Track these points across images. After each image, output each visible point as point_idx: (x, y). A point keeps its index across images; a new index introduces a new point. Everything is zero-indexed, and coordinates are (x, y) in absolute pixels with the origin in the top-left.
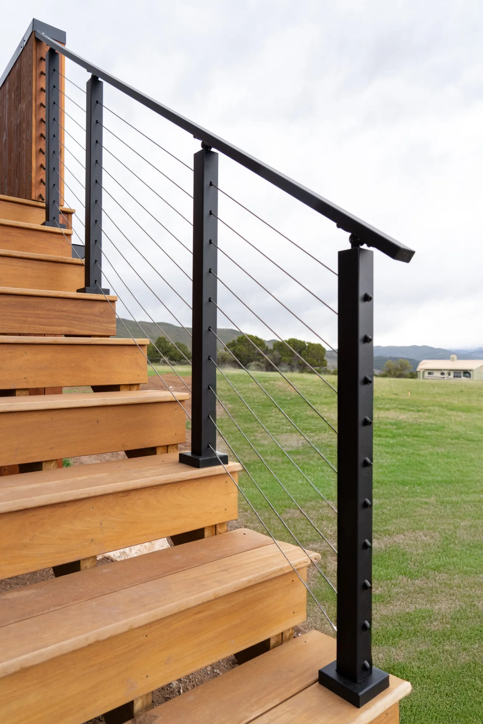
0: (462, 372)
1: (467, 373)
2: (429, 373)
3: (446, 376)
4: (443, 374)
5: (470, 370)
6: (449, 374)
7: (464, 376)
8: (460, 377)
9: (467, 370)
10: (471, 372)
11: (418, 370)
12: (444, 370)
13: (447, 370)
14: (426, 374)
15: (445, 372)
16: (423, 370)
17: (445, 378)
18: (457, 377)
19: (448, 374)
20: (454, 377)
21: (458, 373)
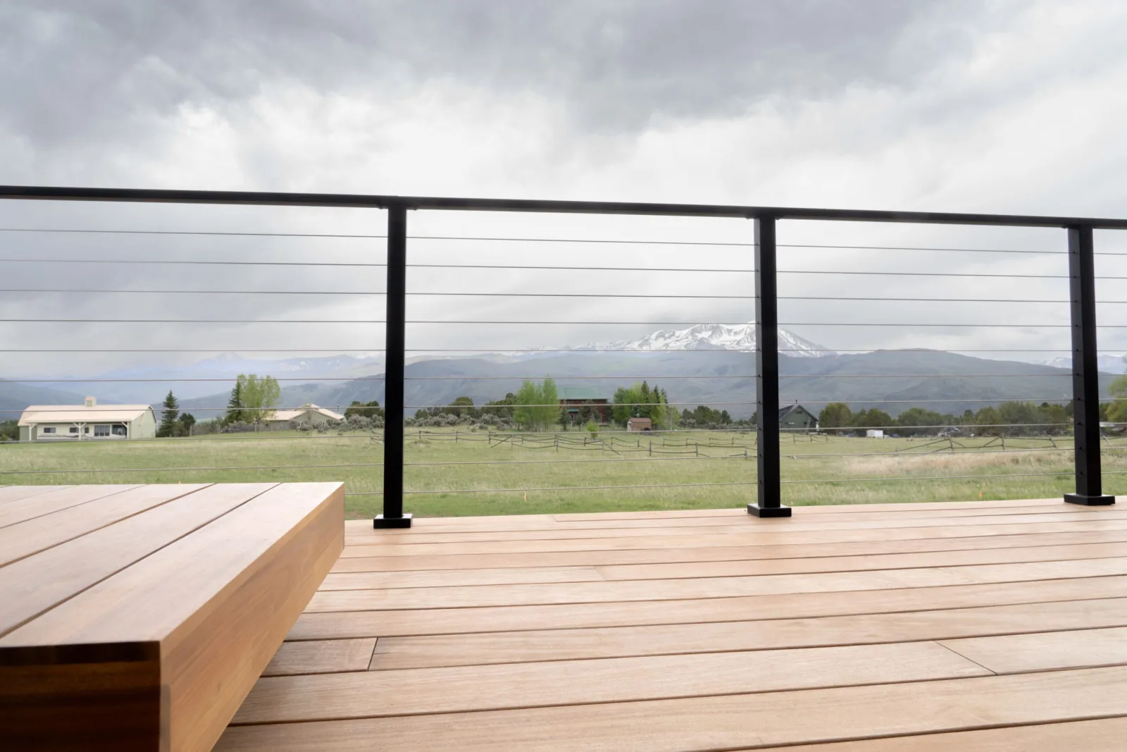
0: (111, 426)
1: (119, 427)
2: (47, 430)
3: (81, 433)
4: (73, 430)
5: (126, 423)
6: (87, 430)
7: (113, 433)
8: (108, 434)
9: (120, 423)
10: (127, 426)
11: (19, 424)
12: (77, 423)
13: (82, 423)
14: (40, 431)
15: (80, 427)
16: (34, 425)
17: (80, 438)
18: (102, 434)
19: (83, 431)
20: (96, 434)
21: (102, 428)
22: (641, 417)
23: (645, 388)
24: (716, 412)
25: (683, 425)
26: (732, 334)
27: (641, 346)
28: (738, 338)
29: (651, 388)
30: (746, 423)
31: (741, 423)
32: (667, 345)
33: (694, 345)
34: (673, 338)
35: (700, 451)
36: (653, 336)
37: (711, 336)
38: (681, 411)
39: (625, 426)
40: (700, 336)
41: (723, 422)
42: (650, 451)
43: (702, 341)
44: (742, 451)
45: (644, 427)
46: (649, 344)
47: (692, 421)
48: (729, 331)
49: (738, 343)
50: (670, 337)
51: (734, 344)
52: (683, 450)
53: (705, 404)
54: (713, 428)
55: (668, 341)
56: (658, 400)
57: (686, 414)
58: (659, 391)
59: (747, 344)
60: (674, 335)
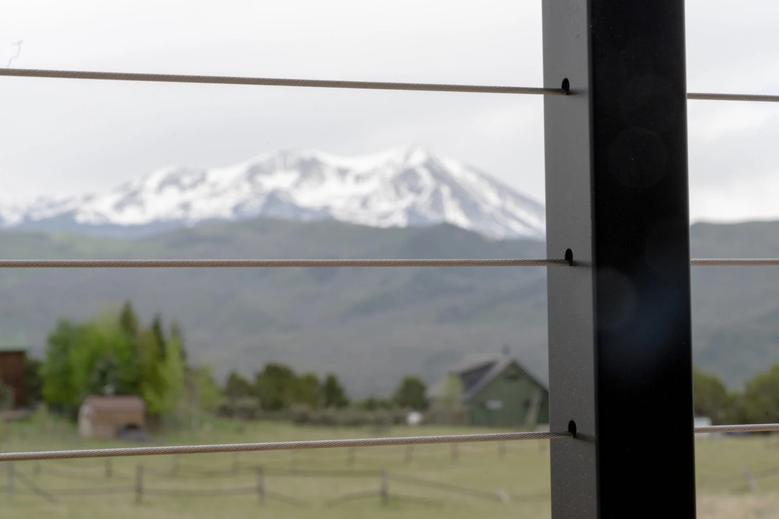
22: (119, 393)
23: (127, 320)
24: (311, 380)
25: (226, 412)
26: (350, 179)
27: (119, 207)
28: (365, 188)
29: (144, 320)
30: (385, 405)
31: (371, 405)
32: (186, 206)
33: (254, 207)
34: (203, 189)
35: (271, 484)
36: (153, 182)
37: (297, 185)
38: (221, 376)
39: (74, 417)
40: (269, 183)
41: (328, 404)
42: (139, 490)
43: (273, 198)
44: (374, 485)
45: (124, 420)
46: (141, 204)
47: (250, 402)
48: (343, 173)
49: (365, 202)
50: (194, 185)
51: (356, 205)
52: (228, 484)
53: (283, 360)
54: (302, 420)
55: (189, 195)
56: (162, 355)
57: (236, 386)
58: (166, 328)
59: (384, 206)
60: (203, 179)
